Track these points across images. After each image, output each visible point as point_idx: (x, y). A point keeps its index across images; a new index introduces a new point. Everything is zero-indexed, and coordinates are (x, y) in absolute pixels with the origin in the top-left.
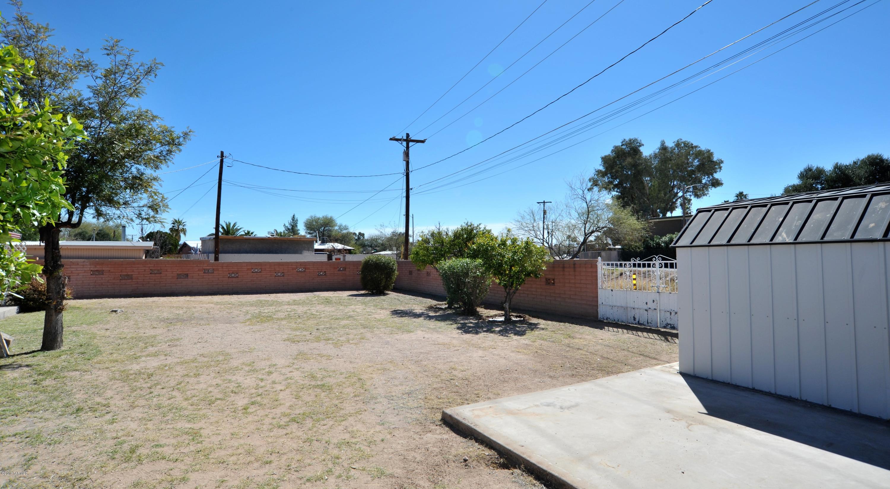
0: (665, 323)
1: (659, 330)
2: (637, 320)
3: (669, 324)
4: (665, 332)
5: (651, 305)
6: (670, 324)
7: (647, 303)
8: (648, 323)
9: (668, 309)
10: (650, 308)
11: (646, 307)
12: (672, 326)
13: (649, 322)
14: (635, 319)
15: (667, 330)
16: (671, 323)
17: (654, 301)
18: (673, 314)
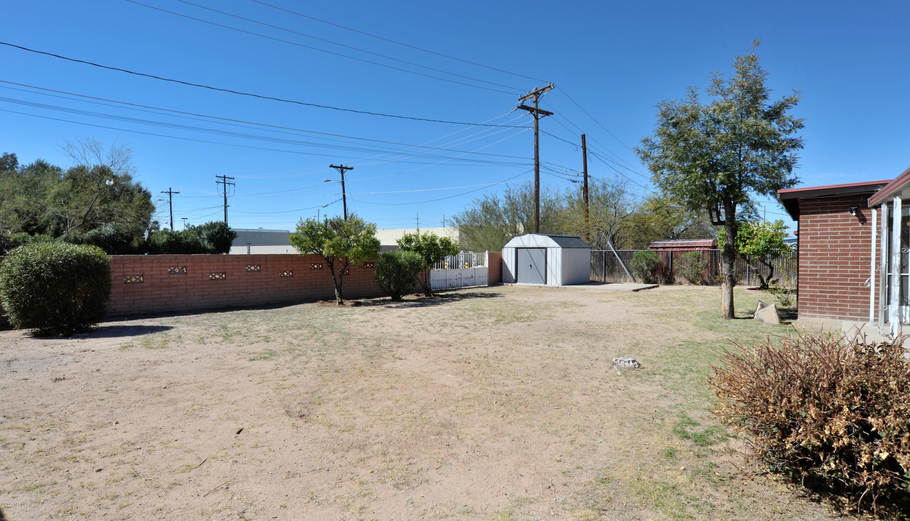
3: (465, 284)
8: (457, 286)
9: (465, 277)
10: (458, 278)
17: (460, 274)
18: (467, 279)
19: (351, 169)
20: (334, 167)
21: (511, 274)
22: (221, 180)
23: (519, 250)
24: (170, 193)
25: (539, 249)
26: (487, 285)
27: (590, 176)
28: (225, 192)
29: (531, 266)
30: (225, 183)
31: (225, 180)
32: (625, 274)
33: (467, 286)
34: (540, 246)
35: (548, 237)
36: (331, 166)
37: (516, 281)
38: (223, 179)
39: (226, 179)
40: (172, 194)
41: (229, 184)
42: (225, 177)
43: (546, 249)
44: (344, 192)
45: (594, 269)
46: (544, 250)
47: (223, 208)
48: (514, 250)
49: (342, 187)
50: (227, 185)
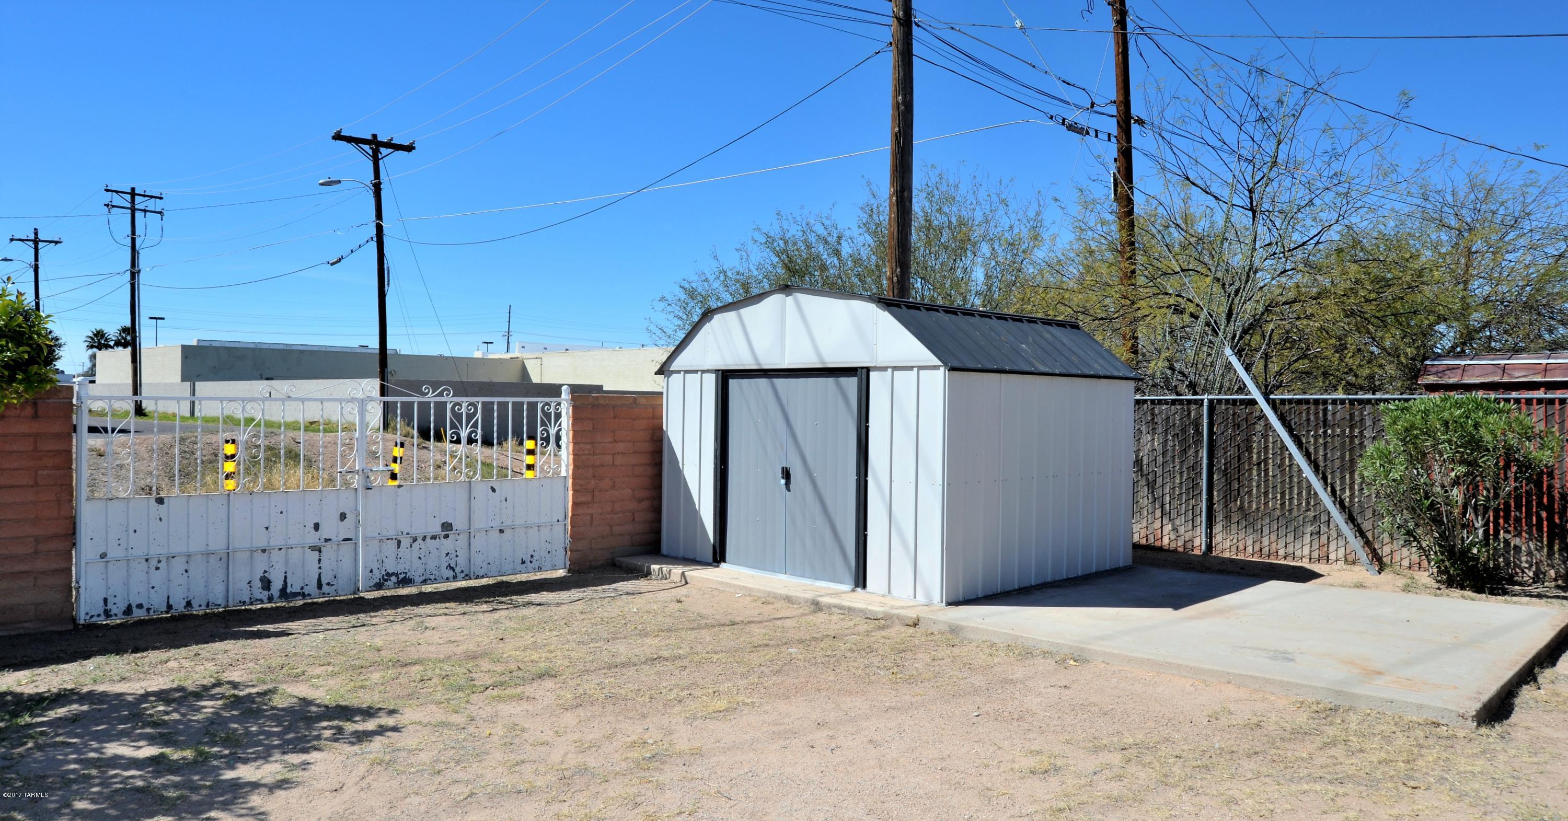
0: (377, 576)
1: (362, 598)
2: (277, 586)
3: (393, 574)
4: (383, 598)
5: (332, 528)
6: (397, 575)
7: (317, 527)
8: (320, 586)
9: (392, 533)
10: (327, 540)
11: (313, 538)
12: (401, 576)
13: (324, 581)
14: (266, 583)
15: (388, 593)
16: (399, 568)
17: (343, 516)
18: (405, 542)
19: (409, 148)
20: (349, 140)
21: (694, 514)
22: (125, 201)
23: (733, 383)
24: (36, 241)
25: (828, 382)
26: (561, 573)
27: (1140, 122)
28: (133, 232)
29: (786, 474)
30: (133, 210)
31: (133, 201)
32: (1320, 518)
33: (406, 581)
34: (833, 361)
35: (872, 308)
36: (338, 137)
37: (719, 556)
38: (128, 197)
39: (138, 199)
40: (41, 245)
41: (145, 211)
42: (133, 193)
43: (861, 374)
44: (379, 215)
45: (1151, 485)
46: (851, 384)
47: (128, 276)
48: (710, 381)
49: (372, 201)
50: (139, 215)
